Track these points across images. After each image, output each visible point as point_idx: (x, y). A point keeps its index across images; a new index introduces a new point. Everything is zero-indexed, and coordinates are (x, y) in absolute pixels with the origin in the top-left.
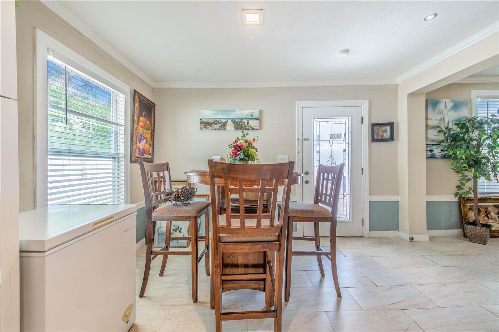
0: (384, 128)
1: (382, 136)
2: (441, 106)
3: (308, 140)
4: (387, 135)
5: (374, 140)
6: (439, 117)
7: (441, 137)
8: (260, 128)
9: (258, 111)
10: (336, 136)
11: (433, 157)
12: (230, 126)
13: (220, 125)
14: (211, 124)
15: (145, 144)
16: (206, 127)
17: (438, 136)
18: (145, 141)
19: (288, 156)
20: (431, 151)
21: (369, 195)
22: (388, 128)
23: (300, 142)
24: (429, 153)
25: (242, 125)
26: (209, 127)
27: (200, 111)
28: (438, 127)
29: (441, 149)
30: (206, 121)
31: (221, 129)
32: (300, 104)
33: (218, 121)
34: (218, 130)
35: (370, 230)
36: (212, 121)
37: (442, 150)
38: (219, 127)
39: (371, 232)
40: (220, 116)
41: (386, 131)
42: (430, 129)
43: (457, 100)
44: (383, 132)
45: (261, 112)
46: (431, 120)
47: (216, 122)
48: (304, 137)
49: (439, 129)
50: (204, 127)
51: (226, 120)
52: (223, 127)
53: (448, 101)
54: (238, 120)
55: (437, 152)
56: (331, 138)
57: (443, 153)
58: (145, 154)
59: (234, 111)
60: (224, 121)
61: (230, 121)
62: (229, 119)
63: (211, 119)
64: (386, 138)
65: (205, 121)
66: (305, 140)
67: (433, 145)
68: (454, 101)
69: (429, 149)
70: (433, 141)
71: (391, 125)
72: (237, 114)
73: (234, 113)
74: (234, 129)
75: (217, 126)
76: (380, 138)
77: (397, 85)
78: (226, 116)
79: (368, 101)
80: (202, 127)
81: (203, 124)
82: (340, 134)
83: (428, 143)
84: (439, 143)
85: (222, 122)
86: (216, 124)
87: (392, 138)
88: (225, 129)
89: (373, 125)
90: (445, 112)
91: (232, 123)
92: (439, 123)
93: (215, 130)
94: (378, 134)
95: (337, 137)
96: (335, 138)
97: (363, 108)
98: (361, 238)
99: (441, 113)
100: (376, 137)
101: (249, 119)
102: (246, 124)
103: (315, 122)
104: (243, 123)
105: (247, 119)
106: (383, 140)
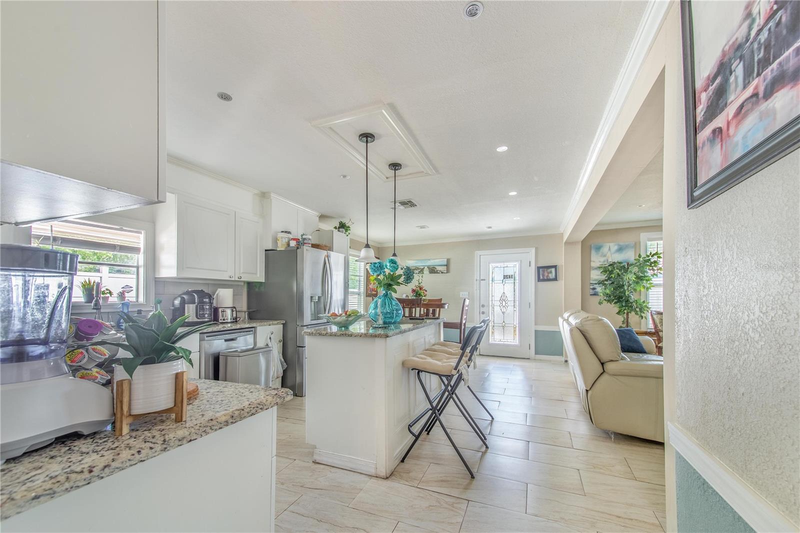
0: (549, 270)
1: (548, 276)
2: (605, 250)
3: (484, 280)
4: (552, 276)
6: (602, 259)
7: (604, 277)
8: (448, 271)
9: (446, 259)
10: (508, 277)
11: (595, 294)
12: (426, 271)
13: (420, 270)
14: (414, 270)
17: (601, 275)
19: (469, 292)
20: (594, 289)
21: (535, 325)
22: (553, 270)
23: (478, 282)
24: (591, 291)
25: (434, 270)
27: (407, 260)
28: (601, 267)
29: (603, 287)
32: (478, 253)
35: (535, 354)
36: (414, 268)
39: (537, 356)
40: (420, 264)
41: (551, 272)
42: (593, 270)
43: (621, 244)
44: (548, 273)
45: (448, 260)
46: (594, 262)
47: (417, 268)
48: (482, 278)
51: (424, 267)
52: (422, 271)
53: (612, 244)
54: (431, 267)
56: (504, 278)
59: (429, 260)
60: (422, 267)
61: (426, 267)
63: (414, 266)
64: (551, 278)
66: (482, 280)
67: (596, 284)
68: (619, 245)
69: (592, 287)
70: (596, 280)
71: (555, 267)
72: (431, 262)
73: (429, 261)
74: (429, 273)
76: (546, 278)
77: (563, 234)
78: (423, 264)
79: (534, 248)
82: (512, 275)
83: (590, 282)
84: (601, 282)
88: (423, 273)
90: (609, 254)
91: (428, 269)
92: (603, 264)
94: (543, 275)
95: (510, 277)
96: (507, 278)
97: (530, 254)
98: (528, 359)
99: (605, 256)
100: (541, 277)
101: (440, 265)
102: (437, 269)
103: (491, 266)
104: (435, 268)
105: (438, 265)
106: (549, 280)
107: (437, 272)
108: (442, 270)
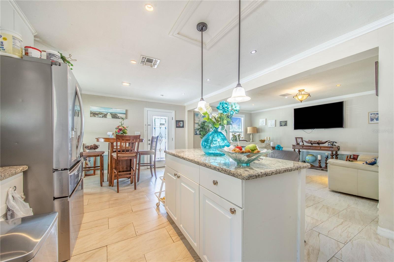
0: (180, 123)
1: (180, 125)
2: (199, 116)
3: (150, 125)
4: (181, 125)
5: (177, 127)
6: (199, 120)
7: (199, 127)
8: (126, 118)
9: (125, 110)
10: (162, 124)
11: (196, 134)
12: (109, 116)
13: (103, 115)
14: (97, 114)
16: (94, 116)
17: (198, 126)
19: (140, 132)
20: (196, 132)
22: (182, 122)
23: (146, 126)
25: (116, 116)
26: (96, 115)
27: (91, 107)
28: (198, 123)
29: (199, 131)
30: (94, 112)
31: (104, 117)
32: (146, 109)
33: (102, 113)
34: (102, 117)
36: (98, 113)
37: (199, 132)
38: (103, 116)
40: (103, 111)
41: (181, 124)
42: (196, 124)
45: (127, 111)
46: (196, 120)
47: (100, 113)
48: (148, 124)
49: (198, 124)
50: (93, 115)
51: (107, 113)
52: (105, 116)
54: (114, 113)
55: (198, 132)
56: (160, 125)
57: (200, 133)
59: (112, 108)
60: (106, 113)
61: (109, 113)
62: (109, 112)
65: (93, 112)
66: (149, 125)
67: (197, 130)
69: (195, 131)
70: (197, 128)
71: (183, 121)
72: (114, 111)
73: (111, 109)
74: (111, 118)
75: (101, 116)
76: (179, 126)
77: (185, 106)
78: (107, 111)
79: (174, 111)
80: (92, 115)
81: (92, 114)
82: (164, 124)
83: (195, 129)
84: (198, 130)
85: (104, 114)
86: (100, 114)
87: (183, 127)
88: (106, 117)
89: (177, 121)
90: (200, 118)
91: (110, 115)
92: (199, 122)
93: (100, 117)
94: (178, 125)
95: (163, 125)
96: (162, 125)
97: (172, 113)
99: (199, 118)
100: (177, 126)
101: (120, 113)
102: (119, 116)
103: (153, 117)
104: (117, 115)
105: (119, 113)
106: (180, 127)
107: (118, 118)
108: (122, 116)
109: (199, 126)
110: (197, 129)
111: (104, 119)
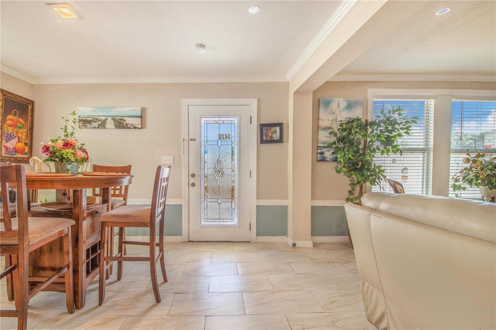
0: (273, 129)
1: (271, 137)
2: (334, 106)
3: (194, 140)
4: (277, 136)
5: (262, 141)
6: (331, 117)
7: (333, 139)
8: (143, 126)
9: (140, 108)
10: (225, 137)
11: (323, 160)
12: (110, 124)
13: (100, 123)
14: (89, 122)
15: (17, 143)
16: (85, 125)
17: (329, 137)
18: (16, 139)
19: (174, 157)
21: (257, 199)
22: (278, 129)
23: (186, 142)
24: (319, 156)
25: (123, 123)
26: (88, 125)
27: (79, 108)
28: (330, 128)
29: (332, 151)
30: (85, 119)
31: (100, 127)
32: (185, 102)
33: (97, 119)
34: (98, 128)
35: (257, 236)
36: (90, 119)
37: (333, 153)
38: (99, 125)
39: (259, 237)
40: (100, 114)
41: (275, 132)
42: (322, 130)
43: (351, 99)
44: (272, 133)
45: (143, 110)
46: (322, 120)
47: (95, 120)
48: (191, 137)
49: (330, 131)
50: (83, 125)
51: (106, 118)
52: (103, 125)
53: (341, 100)
54: (118, 118)
55: (328, 154)
56: (220, 138)
57: (334, 156)
58: (16, 154)
59: (114, 108)
60: (104, 118)
61: (110, 119)
62: (109, 116)
63: (90, 117)
64: (275, 139)
65: (83, 119)
66: (191, 140)
67: (324, 147)
68: (348, 101)
69: (319, 151)
70: (324, 143)
71: (280, 125)
72: (118, 112)
73: (114, 110)
74: (114, 127)
75: (96, 124)
76: (269, 139)
77: (288, 83)
78: (105, 114)
79: (257, 99)
80: (81, 125)
81: (82, 122)
82: (229, 135)
83: (320, 145)
84: (329, 146)
85: (101, 120)
86: (95, 122)
87: (280, 140)
88: (105, 128)
89: (262, 126)
90: (338, 112)
91: (112, 121)
92: (331, 124)
93: (95, 128)
94: (267, 136)
95: (226, 137)
96: (224, 138)
97: (251, 107)
98: (248, 243)
99: (333, 113)
100: (264, 138)
101: (131, 117)
102: (127, 122)
103: (202, 121)
104: (125, 121)
105: (128, 117)
106: (272, 141)
107: (126, 127)
108: (134, 123)
109: (333, 136)
110: (326, 145)
111: (101, 131)
